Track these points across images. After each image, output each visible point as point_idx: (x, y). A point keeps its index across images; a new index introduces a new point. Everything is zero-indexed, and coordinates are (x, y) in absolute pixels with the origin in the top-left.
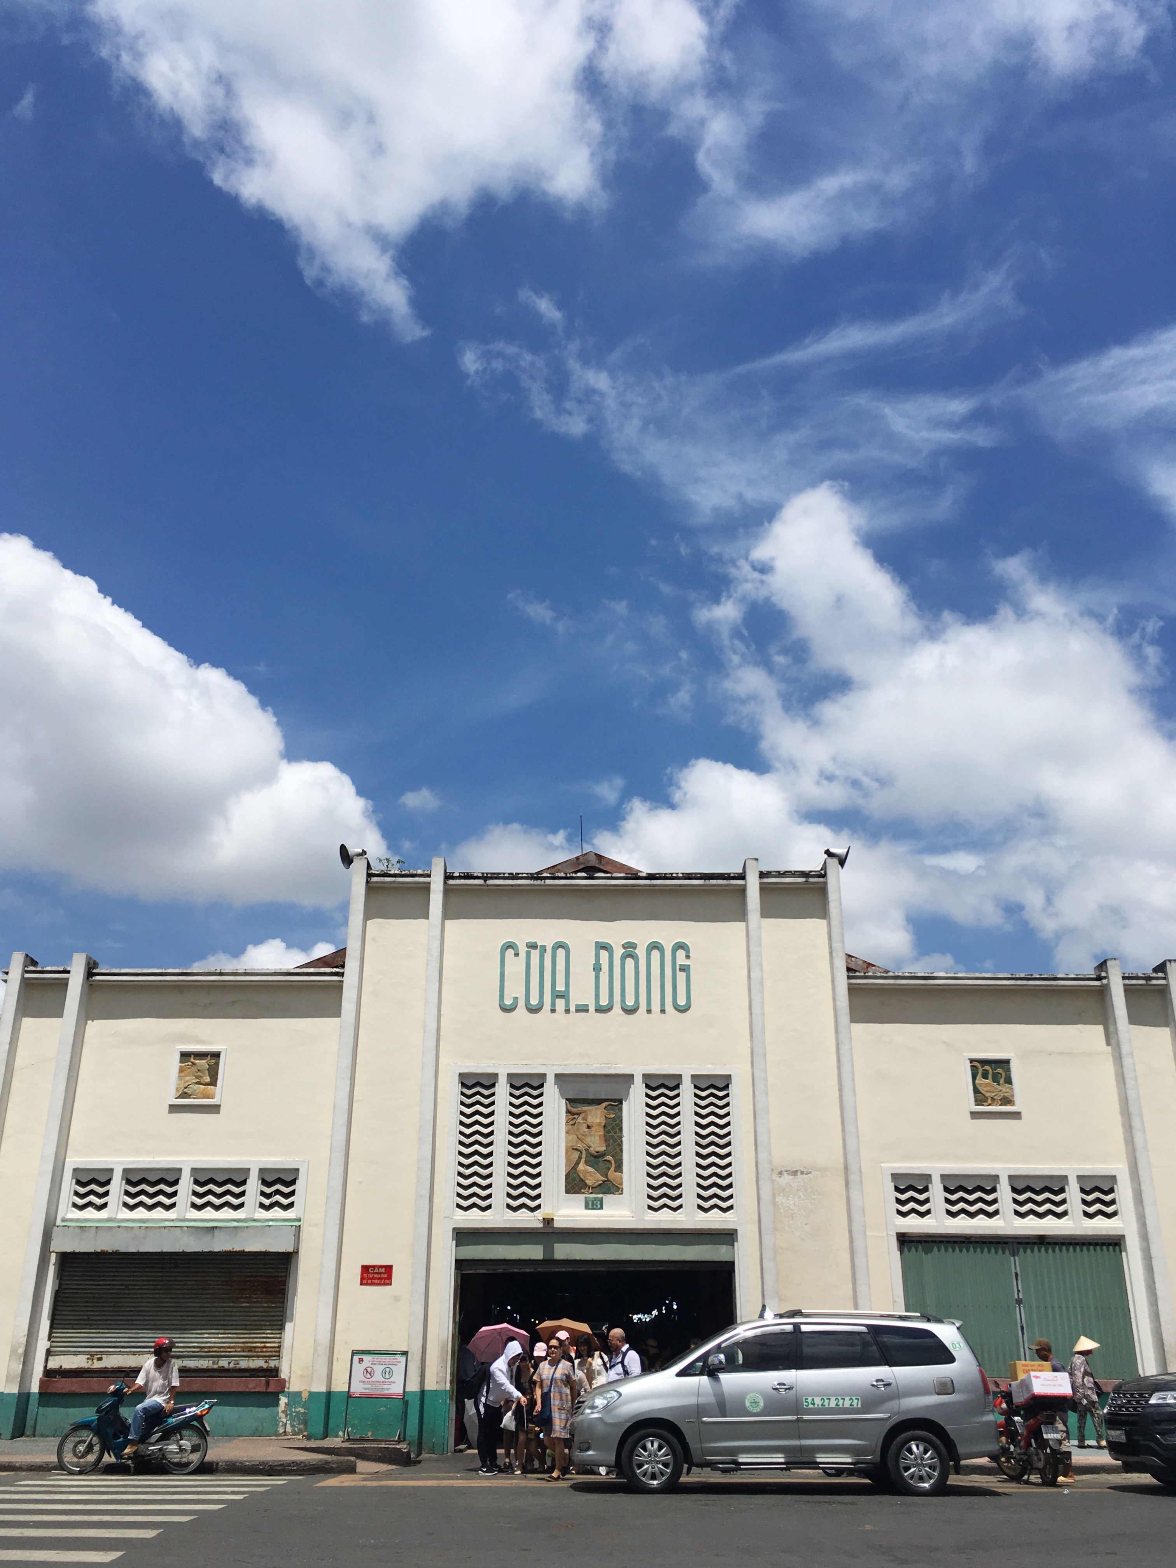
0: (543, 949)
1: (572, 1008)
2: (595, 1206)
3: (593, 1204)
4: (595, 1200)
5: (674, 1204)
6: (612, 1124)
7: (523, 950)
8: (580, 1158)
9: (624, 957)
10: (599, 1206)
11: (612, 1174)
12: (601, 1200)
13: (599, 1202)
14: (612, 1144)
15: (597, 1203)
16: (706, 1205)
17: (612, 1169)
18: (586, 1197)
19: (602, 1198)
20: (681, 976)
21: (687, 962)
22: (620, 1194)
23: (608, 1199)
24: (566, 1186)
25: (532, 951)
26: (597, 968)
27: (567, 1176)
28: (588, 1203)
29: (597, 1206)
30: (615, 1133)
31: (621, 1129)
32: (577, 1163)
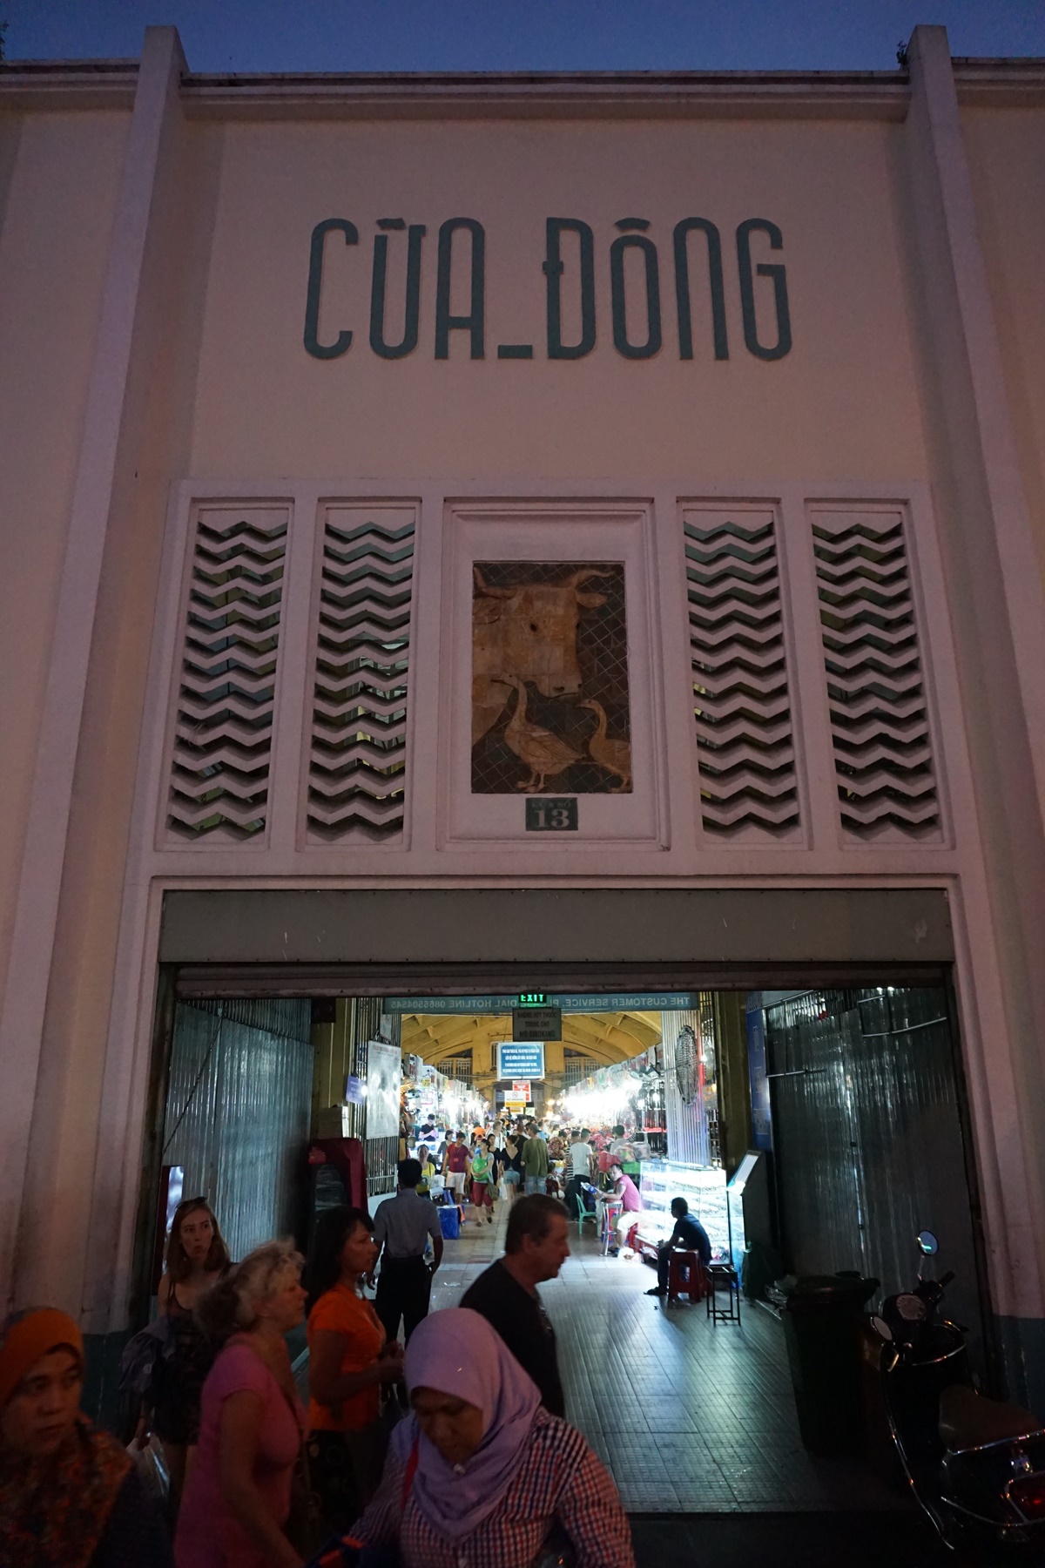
0: (417, 233)
1: (491, 348)
2: (554, 823)
3: (549, 818)
4: (556, 807)
5: (776, 816)
6: (597, 622)
7: (368, 234)
8: (512, 706)
9: (617, 249)
10: (566, 822)
11: (599, 746)
12: (572, 807)
13: (565, 813)
14: (600, 670)
15: (560, 814)
16: (866, 816)
17: (602, 730)
18: (528, 800)
19: (575, 799)
20: (763, 288)
21: (773, 258)
22: (622, 792)
23: (591, 806)
24: (474, 773)
25: (391, 234)
26: (553, 269)
27: (477, 752)
28: (537, 816)
29: (560, 822)
30: (607, 642)
31: (622, 634)
32: (505, 718)
